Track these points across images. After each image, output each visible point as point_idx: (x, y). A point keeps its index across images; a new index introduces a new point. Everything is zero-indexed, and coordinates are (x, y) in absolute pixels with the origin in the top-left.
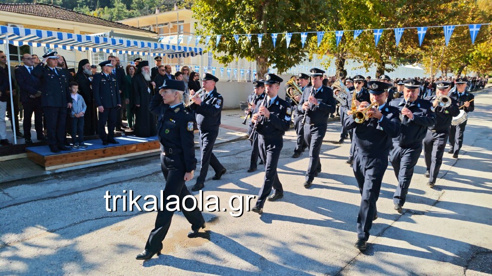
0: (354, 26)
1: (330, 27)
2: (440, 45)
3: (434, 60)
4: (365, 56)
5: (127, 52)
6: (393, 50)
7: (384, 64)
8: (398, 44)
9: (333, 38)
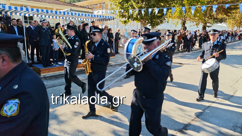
0: (191, 4)
1: (179, 5)
2: (237, 13)
3: (233, 21)
4: (196, 20)
5: (78, 19)
6: (211, 16)
7: (206, 23)
8: (214, 13)
9: (180, 10)
